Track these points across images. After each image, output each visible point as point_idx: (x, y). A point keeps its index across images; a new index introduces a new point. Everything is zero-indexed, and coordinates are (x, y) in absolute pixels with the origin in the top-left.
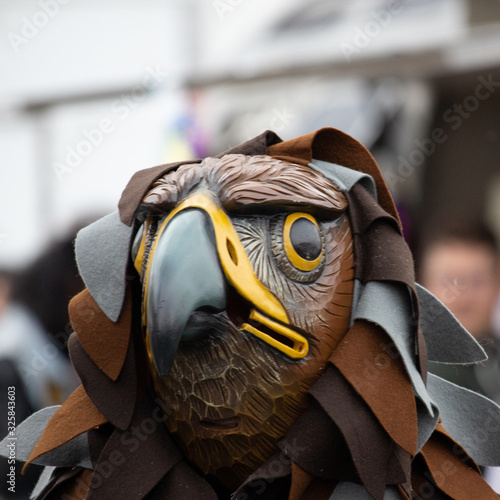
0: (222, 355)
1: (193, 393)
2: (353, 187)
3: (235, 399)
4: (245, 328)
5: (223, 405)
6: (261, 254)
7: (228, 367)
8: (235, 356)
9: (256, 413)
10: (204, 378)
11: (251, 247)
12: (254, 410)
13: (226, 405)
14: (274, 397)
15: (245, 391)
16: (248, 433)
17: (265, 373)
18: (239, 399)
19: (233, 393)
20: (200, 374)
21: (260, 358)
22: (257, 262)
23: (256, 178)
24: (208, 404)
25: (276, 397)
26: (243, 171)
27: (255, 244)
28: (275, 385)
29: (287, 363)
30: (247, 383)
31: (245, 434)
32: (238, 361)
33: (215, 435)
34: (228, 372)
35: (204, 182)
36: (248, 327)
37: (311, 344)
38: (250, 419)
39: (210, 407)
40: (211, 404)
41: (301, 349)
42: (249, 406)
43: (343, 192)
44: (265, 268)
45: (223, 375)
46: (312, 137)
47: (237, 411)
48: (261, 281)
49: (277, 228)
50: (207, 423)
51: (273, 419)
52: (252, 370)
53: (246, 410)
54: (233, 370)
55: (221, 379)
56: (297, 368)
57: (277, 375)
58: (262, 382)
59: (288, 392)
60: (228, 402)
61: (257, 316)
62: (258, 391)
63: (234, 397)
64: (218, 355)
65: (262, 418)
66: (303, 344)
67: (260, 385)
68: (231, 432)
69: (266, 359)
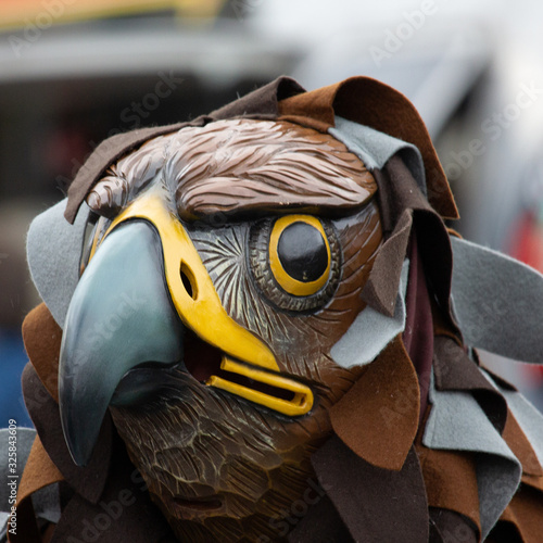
0: (185, 419)
1: (156, 464)
2: (387, 163)
3: (213, 473)
4: (213, 384)
5: (197, 481)
6: (234, 278)
7: (196, 434)
8: (202, 419)
9: (245, 489)
10: (167, 447)
11: (219, 271)
12: (241, 486)
13: (202, 480)
14: (267, 468)
15: (224, 461)
16: (237, 515)
17: (248, 437)
18: (218, 472)
19: (209, 465)
20: (162, 442)
21: (240, 420)
22: (228, 292)
23: (228, 172)
24: (177, 478)
25: (270, 468)
26: (211, 163)
27: (226, 265)
28: (267, 454)
29: (281, 423)
30: (226, 452)
31: (234, 516)
32: (208, 425)
33: (193, 516)
34: (197, 439)
35: (160, 175)
36: (217, 381)
37: (317, 394)
38: (237, 497)
39: (180, 482)
40: (182, 479)
41: (303, 401)
42: (234, 481)
43: (372, 172)
44: (239, 298)
45: (190, 443)
46: (334, 91)
47: (217, 488)
48: (234, 317)
49: (261, 239)
50: (181, 500)
51: (269, 495)
52: (230, 436)
53: (230, 486)
54: (203, 437)
55: (189, 448)
56: (298, 427)
57: (269, 440)
58: (246, 451)
59: (287, 460)
60: (203, 476)
61: (229, 366)
62: (244, 462)
63: (210, 472)
64: (179, 419)
65: (255, 495)
66: (305, 395)
67: (244, 455)
68: (214, 513)
69: (249, 420)
